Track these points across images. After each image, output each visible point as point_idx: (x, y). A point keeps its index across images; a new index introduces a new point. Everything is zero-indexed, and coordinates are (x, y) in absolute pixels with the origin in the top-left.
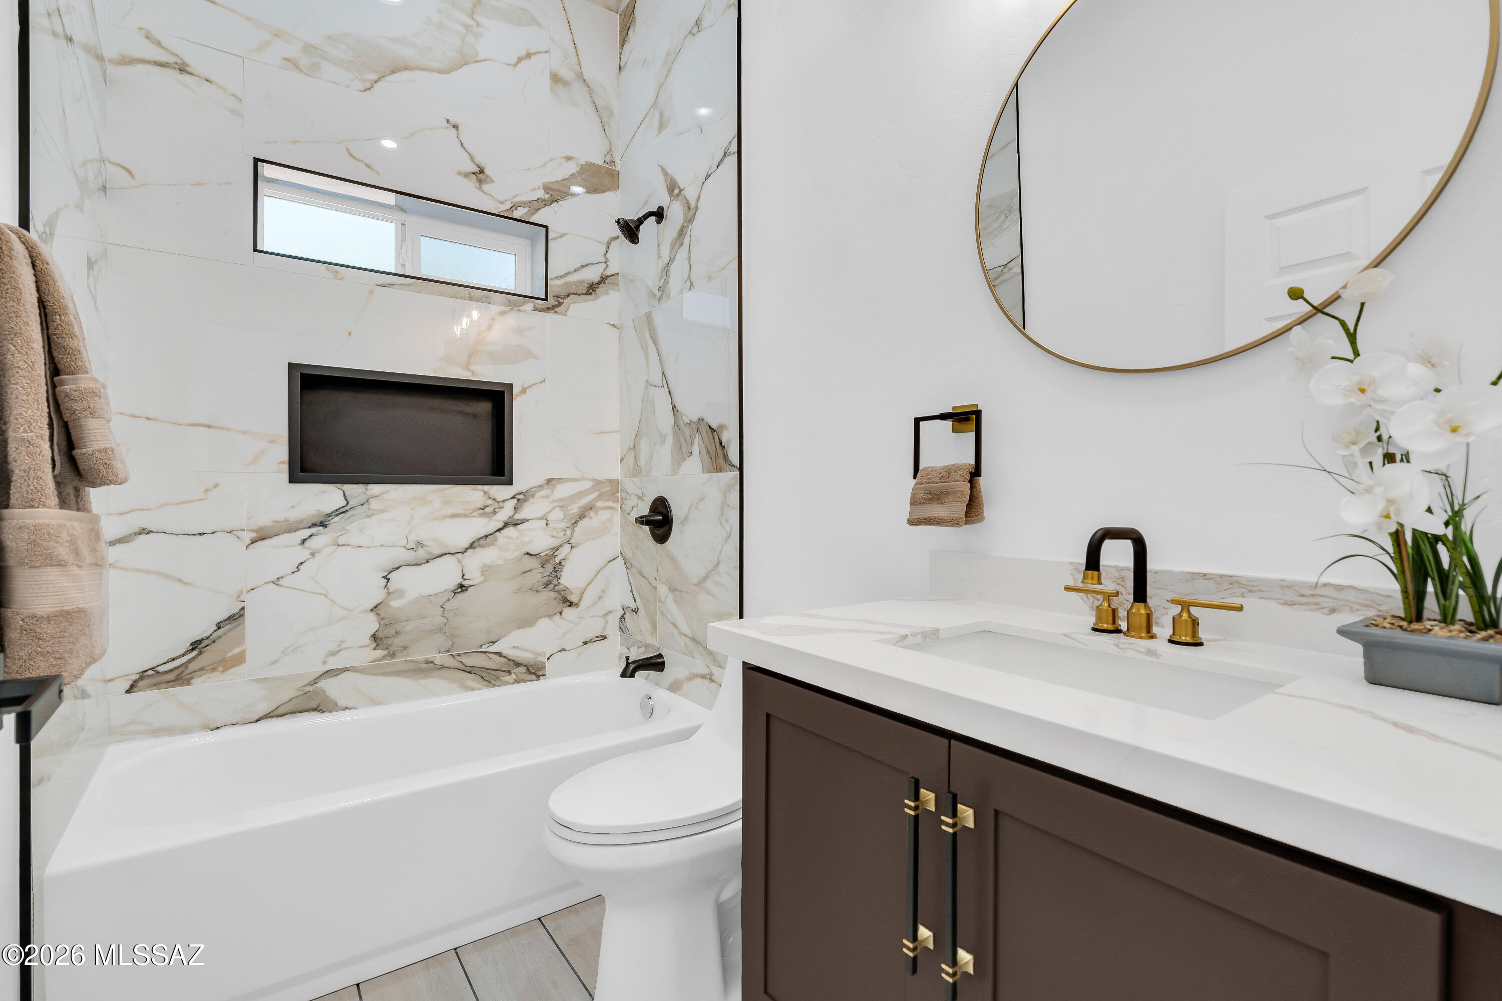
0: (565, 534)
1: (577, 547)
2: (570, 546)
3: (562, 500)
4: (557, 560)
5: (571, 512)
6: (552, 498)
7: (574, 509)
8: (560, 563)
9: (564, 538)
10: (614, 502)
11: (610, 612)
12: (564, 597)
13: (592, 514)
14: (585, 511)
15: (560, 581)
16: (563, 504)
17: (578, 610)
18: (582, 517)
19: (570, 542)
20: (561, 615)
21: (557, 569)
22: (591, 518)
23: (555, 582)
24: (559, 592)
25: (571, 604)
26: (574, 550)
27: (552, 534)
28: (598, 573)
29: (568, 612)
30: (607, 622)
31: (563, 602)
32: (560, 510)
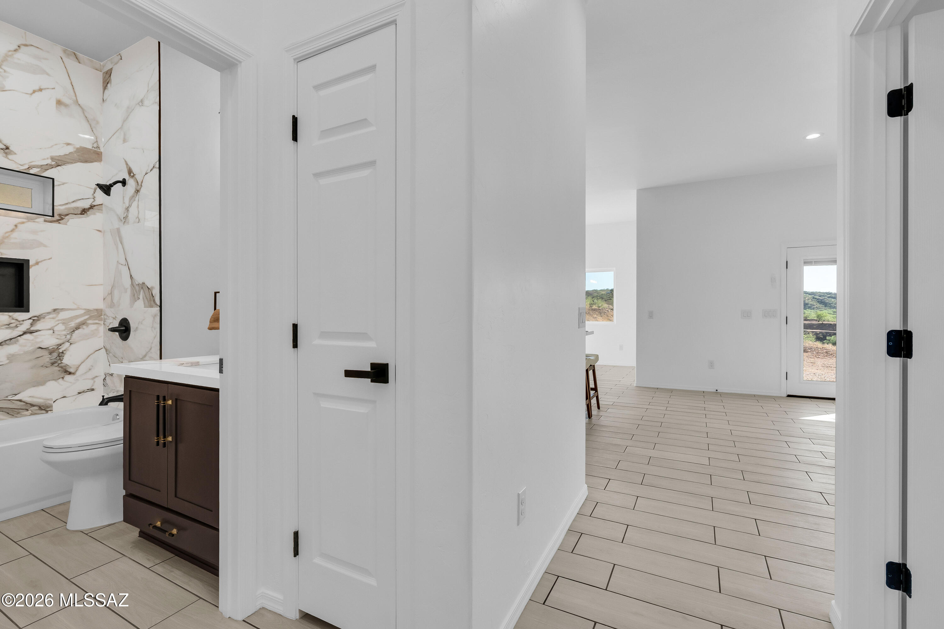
0: (66, 337)
1: (74, 344)
2: (69, 343)
3: (64, 320)
4: (61, 351)
5: (71, 326)
6: (57, 319)
7: (73, 324)
8: (62, 353)
9: (66, 339)
10: (99, 321)
11: (97, 377)
12: (65, 370)
13: (84, 327)
14: (80, 325)
15: (62, 362)
16: (65, 322)
17: (75, 376)
18: (77, 328)
19: (69, 341)
20: (63, 379)
21: (61, 355)
22: (84, 329)
23: (59, 362)
24: (62, 367)
25: (70, 373)
26: (72, 346)
27: (57, 338)
28: (89, 356)
29: (68, 378)
30: (94, 382)
31: (65, 372)
32: (63, 325)
